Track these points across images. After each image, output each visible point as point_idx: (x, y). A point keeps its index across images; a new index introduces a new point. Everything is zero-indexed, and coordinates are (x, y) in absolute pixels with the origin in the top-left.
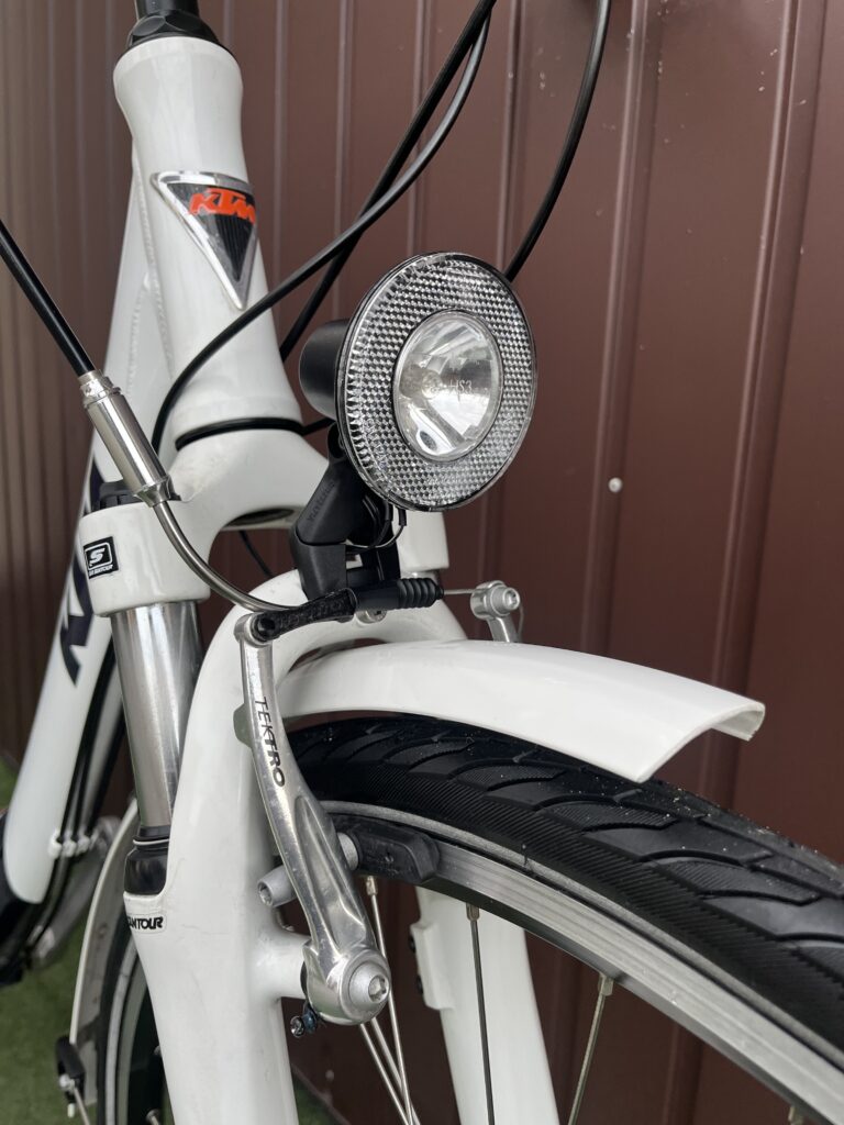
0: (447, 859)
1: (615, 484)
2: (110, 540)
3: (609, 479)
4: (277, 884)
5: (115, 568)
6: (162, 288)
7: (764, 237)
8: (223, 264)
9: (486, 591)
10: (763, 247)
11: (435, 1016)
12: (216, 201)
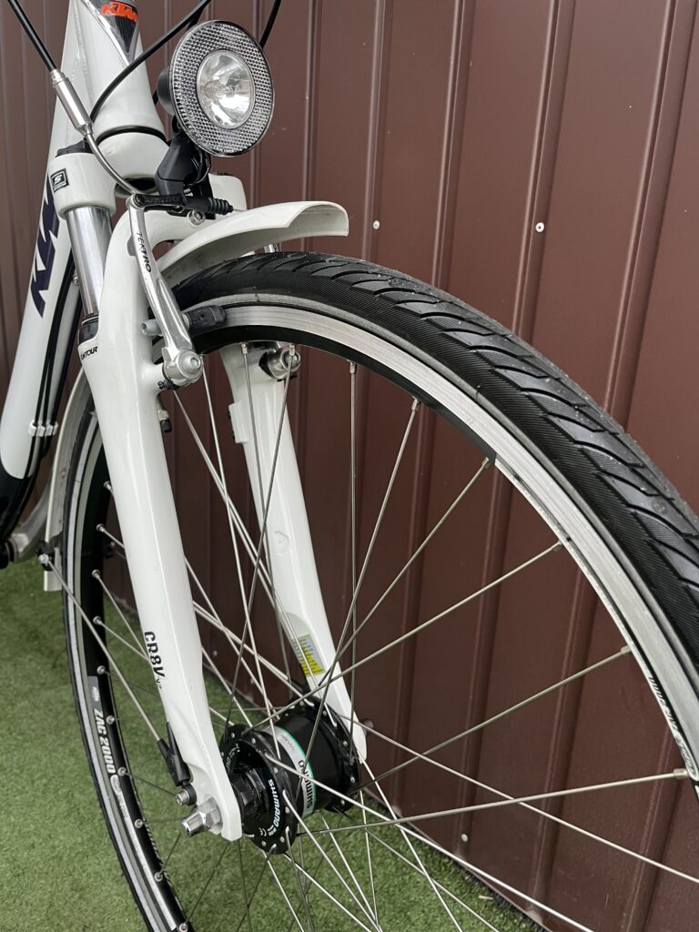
1: (377, 224)
2: (64, 170)
3: (374, 221)
5: (67, 184)
6: (87, 59)
8: (119, 42)
11: (241, 446)
12: (116, 9)
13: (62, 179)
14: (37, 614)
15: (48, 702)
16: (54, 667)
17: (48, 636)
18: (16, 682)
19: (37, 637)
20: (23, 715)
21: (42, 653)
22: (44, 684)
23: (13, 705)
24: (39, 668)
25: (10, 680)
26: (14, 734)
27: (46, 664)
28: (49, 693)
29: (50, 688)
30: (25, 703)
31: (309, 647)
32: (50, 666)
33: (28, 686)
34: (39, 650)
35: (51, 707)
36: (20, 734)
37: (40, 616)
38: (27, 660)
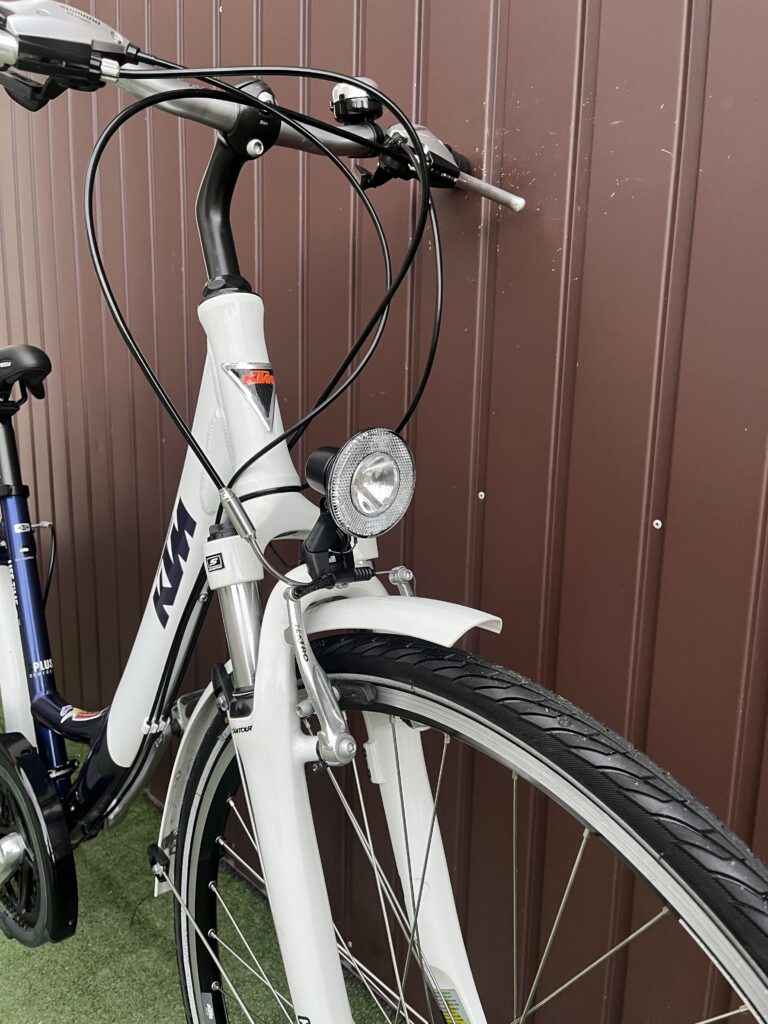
0: (380, 694)
1: (482, 495)
2: (220, 554)
3: (479, 491)
4: (305, 707)
5: (223, 567)
6: (227, 419)
7: (558, 355)
8: (260, 408)
9: (396, 571)
10: (558, 360)
11: (377, 787)
12: (256, 377)
13: (218, 563)
14: (108, 855)
15: (130, 971)
16: (132, 924)
17: (122, 884)
18: (94, 945)
19: (110, 886)
20: (105, 987)
21: (118, 907)
22: (123, 947)
23: (94, 973)
24: (116, 925)
25: (88, 942)
26: (99, 1011)
27: (124, 919)
28: (129, 960)
29: (131, 953)
30: (106, 971)
31: (455, 1003)
32: (127, 923)
33: (107, 950)
34: (113, 902)
35: (134, 977)
36: (105, 1011)
37: (112, 858)
38: (103, 917)
